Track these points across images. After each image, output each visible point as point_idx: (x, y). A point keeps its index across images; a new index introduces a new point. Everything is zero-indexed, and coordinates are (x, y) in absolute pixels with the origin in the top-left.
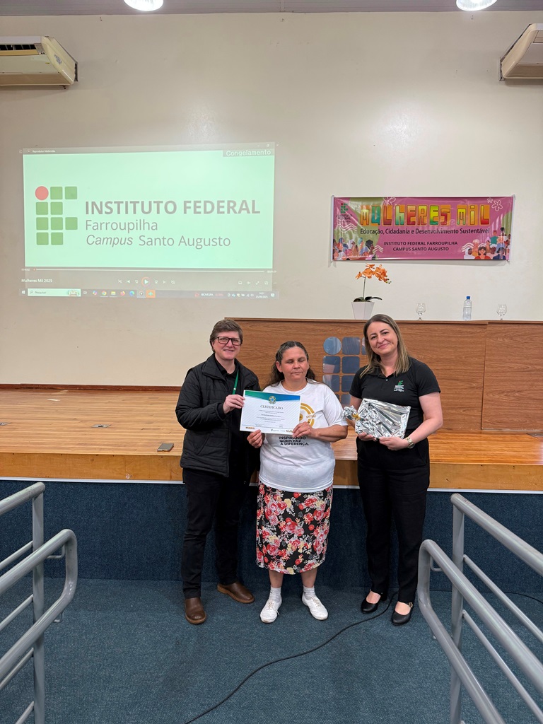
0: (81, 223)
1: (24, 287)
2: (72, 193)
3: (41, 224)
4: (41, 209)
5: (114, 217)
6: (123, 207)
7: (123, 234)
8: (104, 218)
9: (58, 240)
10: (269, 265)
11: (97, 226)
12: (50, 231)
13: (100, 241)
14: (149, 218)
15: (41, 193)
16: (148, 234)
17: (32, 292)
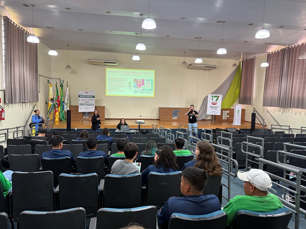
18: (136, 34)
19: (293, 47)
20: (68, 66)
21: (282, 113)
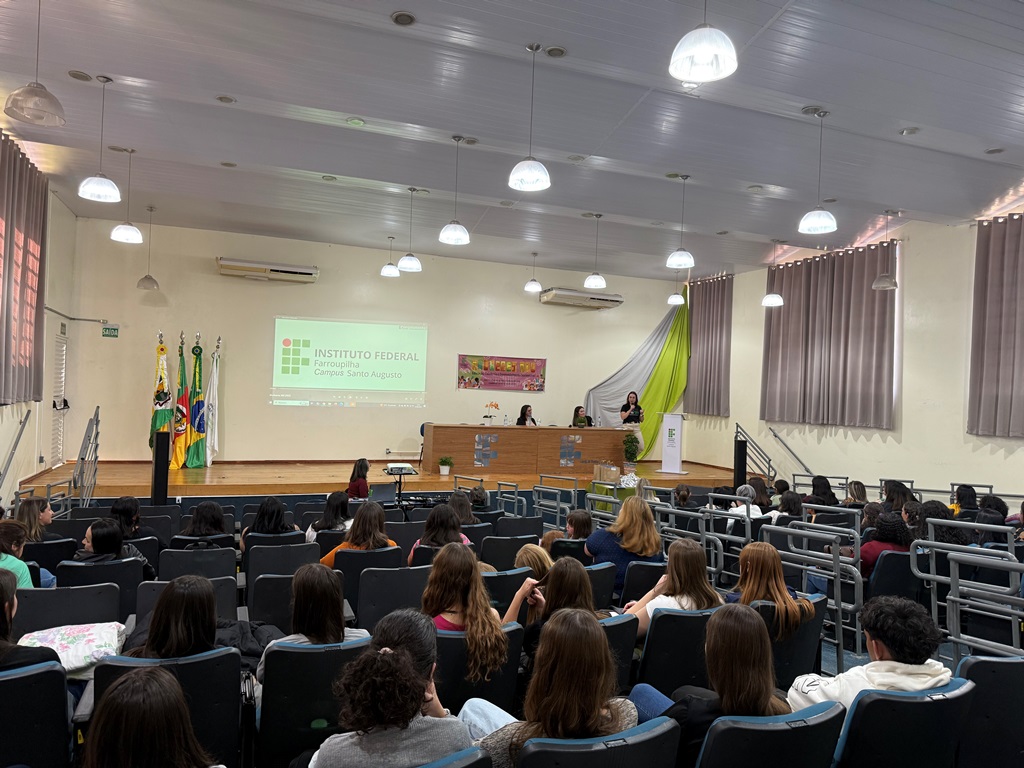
0: (312, 363)
1: (271, 399)
2: (307, 344)
3: (285, 361)
4: (286, 352)
5: (333, 359)
6: (338, 353)
7: (338, 369)
8: (326, 359)
9: (296, 371)
10: (423, 389)
11: (322, 364)
12: (291, 366)
13: (323, 373)
14: (353, 360)
15: (286, 342)
16: (353, 369)
17: (276, 403)
18: (410, 189)
19: (841, 254)
20: (148, 278)
21: (819, 440)
